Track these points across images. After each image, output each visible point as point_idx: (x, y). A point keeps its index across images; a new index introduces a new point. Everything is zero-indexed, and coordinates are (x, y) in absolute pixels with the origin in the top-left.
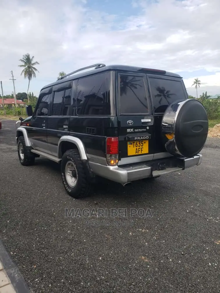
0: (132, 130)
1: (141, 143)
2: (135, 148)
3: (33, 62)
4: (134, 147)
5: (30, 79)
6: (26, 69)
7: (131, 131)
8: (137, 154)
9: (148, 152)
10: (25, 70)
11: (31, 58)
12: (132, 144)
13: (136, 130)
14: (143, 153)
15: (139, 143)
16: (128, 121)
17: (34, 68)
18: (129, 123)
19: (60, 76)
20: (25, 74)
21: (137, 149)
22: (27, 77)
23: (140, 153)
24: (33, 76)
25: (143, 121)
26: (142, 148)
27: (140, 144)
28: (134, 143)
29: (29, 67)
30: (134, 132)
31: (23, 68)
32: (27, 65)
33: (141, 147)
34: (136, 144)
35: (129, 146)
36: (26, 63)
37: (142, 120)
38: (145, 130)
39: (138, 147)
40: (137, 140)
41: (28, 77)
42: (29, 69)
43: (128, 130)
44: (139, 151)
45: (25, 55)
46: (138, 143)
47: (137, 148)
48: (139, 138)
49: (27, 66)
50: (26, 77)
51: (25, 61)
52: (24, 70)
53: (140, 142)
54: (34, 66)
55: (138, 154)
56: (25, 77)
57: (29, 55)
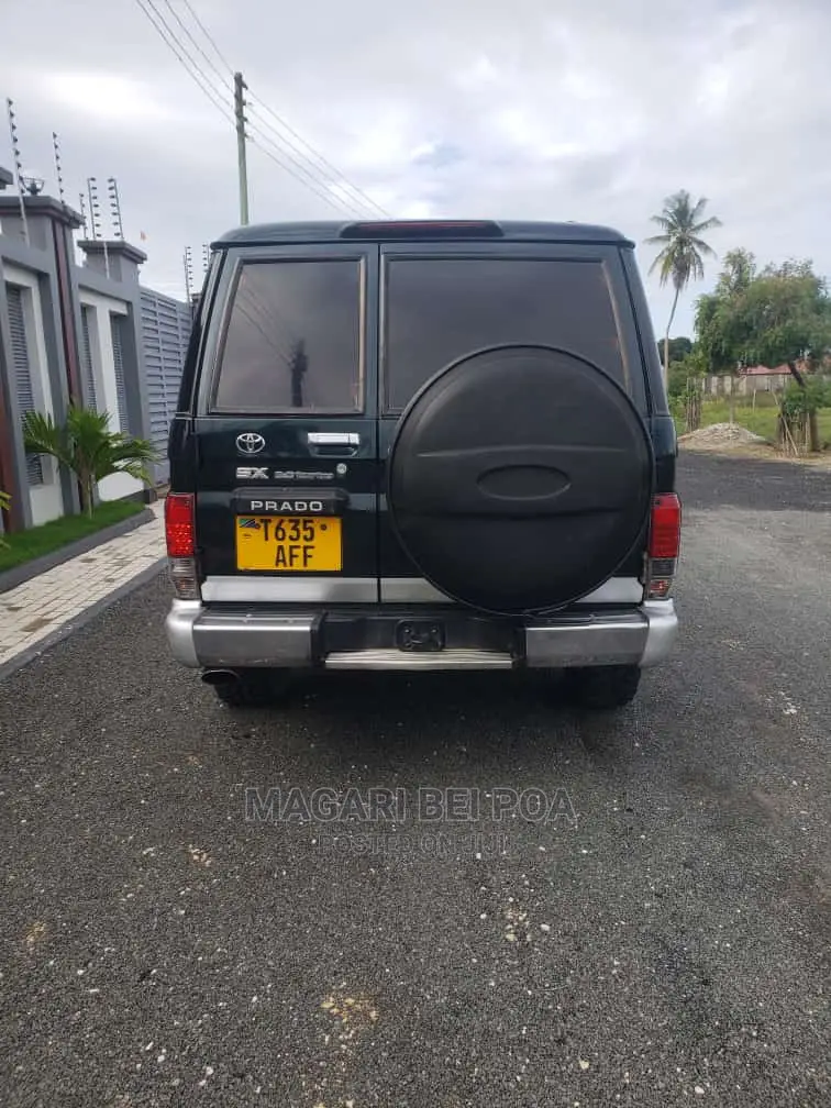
0: (260, 472)
1: (300, 527)
2: (274, 543)
3: (697, 221)
4: (267, 539)
5: (679, 285)
6: (668, 249)
7: (254, 476)
8: (281, 567)
9: (338, 566)
10: (666, 253)
11: (693, 205)
12: (257, 527)
13: (279, 475)
14: (312, 565)
15: (292, 524)
16: (240, 437)
17: (700, 243)
18: (243, 445)
19: (727, 266)
20: (665, 268)
21: (281, 548)
22: (670, 280)
23: (298, 565)
24: (691, 272)
25: (315, 438)
26: (306, 548)
27: (294, 528)
28: (267, 522)
29: (682, 242)
30: (271, 482)
31: (661, 247)
32: (674, 235)
33: (301, 542)
34: (278, 528)
35: (240, 532)
36: (671, 227)
37: (310, 435)
38: (329, 476)
39: (287, 544)
40: (261, 512)
41: (675, 279)
42: (682, 248)
43: (243, 472)
44: (292, 556)
45: (673, 197)
46: (287, 526)
47: (281, 543)
48: (271, 505)
49: (673, 239)
50: (666, 278)
51: (671, 220)
52: (663, 253)
53: (297, 522)
54: (701, 236)
55: (289, 568)
56: (664, 277)
57: (687, 197)
